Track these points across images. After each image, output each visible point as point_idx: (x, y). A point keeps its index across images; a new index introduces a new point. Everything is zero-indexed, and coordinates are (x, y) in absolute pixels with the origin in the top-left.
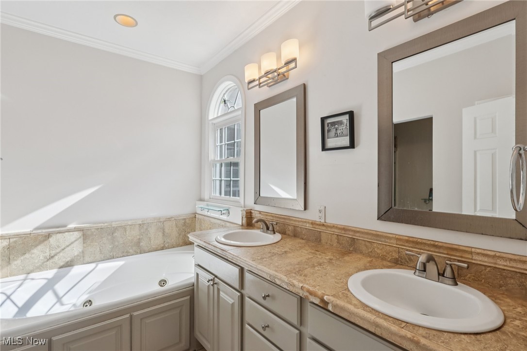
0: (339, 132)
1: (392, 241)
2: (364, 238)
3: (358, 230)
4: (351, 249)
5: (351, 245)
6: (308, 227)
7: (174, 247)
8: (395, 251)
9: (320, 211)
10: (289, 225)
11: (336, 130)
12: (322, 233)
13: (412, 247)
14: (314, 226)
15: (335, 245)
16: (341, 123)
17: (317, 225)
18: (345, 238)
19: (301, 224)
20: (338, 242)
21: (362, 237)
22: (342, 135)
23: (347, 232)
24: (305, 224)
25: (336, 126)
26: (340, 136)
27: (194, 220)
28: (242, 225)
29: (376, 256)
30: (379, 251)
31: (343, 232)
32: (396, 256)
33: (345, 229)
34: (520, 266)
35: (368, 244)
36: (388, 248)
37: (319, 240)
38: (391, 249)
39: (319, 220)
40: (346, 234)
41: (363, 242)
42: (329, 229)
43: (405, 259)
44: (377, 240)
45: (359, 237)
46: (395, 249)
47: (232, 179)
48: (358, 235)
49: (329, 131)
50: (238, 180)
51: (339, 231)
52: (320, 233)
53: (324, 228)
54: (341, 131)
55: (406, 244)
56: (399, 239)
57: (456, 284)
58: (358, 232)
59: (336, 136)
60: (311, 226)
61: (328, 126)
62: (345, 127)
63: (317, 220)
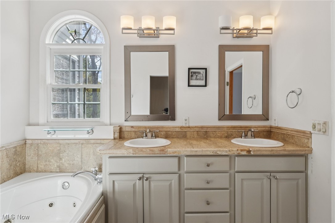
0: (198, 77)
1: (225, 129)
2: (212, 130)
3: (210, 126)
4: (205, 137)
5: (205, 135)
6: (178, 130)
7: (5, 181)
8: (226, 133)
9: (186, 120)
10: (161, 131)
11: (197, 76)
12: (187, 132)
13: (233, 130)
14: (182, 129)
15: (195, 137)
16: (199, 73)
17: (185, 128)
18: (202, 132)
19: (172, 129)
20: (197, 135)
21: (211, 130)
22: (200, 79)
23: (204, 129)
24: (175, 129)
25: (197, 74)
26: (199, 80)
27: (24, 146)
28: (114, 139)
29: (218, 137)
30: (219, 135)
31: (201, 129)
32: (226, 135)
33: (202, 127)
34: (263, 128)
35: (214, 132)
36: (223, 132)
37: (185, 136)
38: (224, 132)
39: (185, 125)
40: (202, 130)
41: (212, 132)
42: (193, 129)
43: (230, 135)
44: (218, 130)
45: (210, 130)
46: (226, 132)
47: (86, 103)
48: (209, 129)
49: (192, 76)
50: (100, 104)
51: (198, 129)
52: (186, 132)
53: (189, 129)
54: (200, 77)
55: (231, 129)
56: (228, 127)
57: (255, 138)
58: (210, 127)
59: (197, 79)
60: (180, 129)
61: (191, 73)
62: (202, 76)
63: (184, 125)
